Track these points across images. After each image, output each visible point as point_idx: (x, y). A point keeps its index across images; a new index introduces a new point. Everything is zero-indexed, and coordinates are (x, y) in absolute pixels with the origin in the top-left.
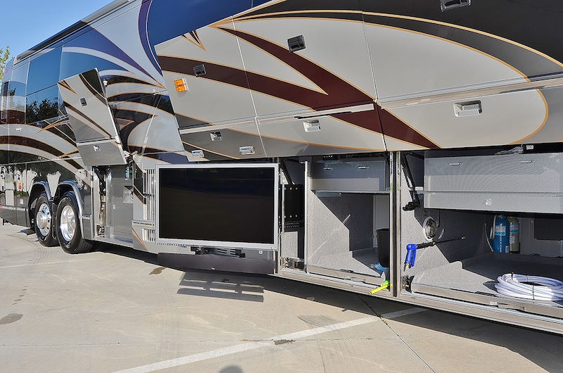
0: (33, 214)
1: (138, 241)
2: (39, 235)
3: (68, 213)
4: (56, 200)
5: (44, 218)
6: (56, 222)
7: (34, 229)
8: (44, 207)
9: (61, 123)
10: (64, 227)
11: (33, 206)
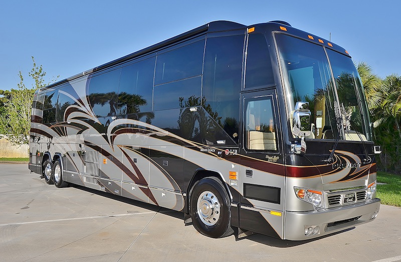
0: (44, 168)
1: (82, 181)
2: (46, 179)
3: (58, 168)
4: (53, 162)
5: (48, 170)
6: (53, 172)
7: (44, 176)
8: (49, 165)
9: (57, 126)
10: (56, 175)
11: (44, 164)
